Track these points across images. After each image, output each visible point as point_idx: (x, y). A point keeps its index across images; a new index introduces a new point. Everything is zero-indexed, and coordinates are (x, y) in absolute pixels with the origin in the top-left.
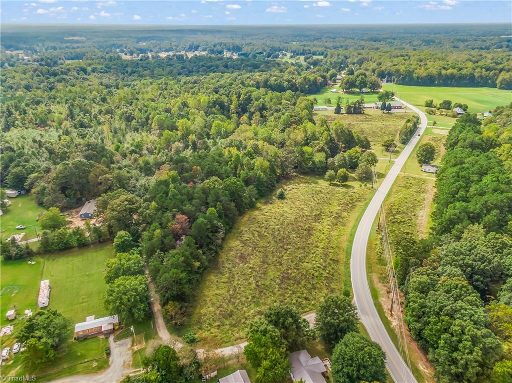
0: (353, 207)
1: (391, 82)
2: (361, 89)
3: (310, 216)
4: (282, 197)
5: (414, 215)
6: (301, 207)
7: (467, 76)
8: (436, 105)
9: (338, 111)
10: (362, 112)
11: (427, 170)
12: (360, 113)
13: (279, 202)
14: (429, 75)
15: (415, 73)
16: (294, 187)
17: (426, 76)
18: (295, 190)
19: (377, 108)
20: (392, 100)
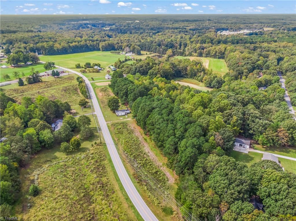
0: (104, 168)
1: (41, 54)
2: (25, 63)
3: (80, 200)
4: (36, 192)
5: (145, 154)
6: (63, 193)
7: (84, 46)
8: (83, 66)
9: (21, 83)
10: (40, 80)
11: (120, 115)
12: (39, 81)
13: (37, 200)
14: (63, 48)
15: (55, 47)
16: (38, 172)
17: (62, 49)
18: (42, 176)
19: (48, 75)
20: (54, 68)
